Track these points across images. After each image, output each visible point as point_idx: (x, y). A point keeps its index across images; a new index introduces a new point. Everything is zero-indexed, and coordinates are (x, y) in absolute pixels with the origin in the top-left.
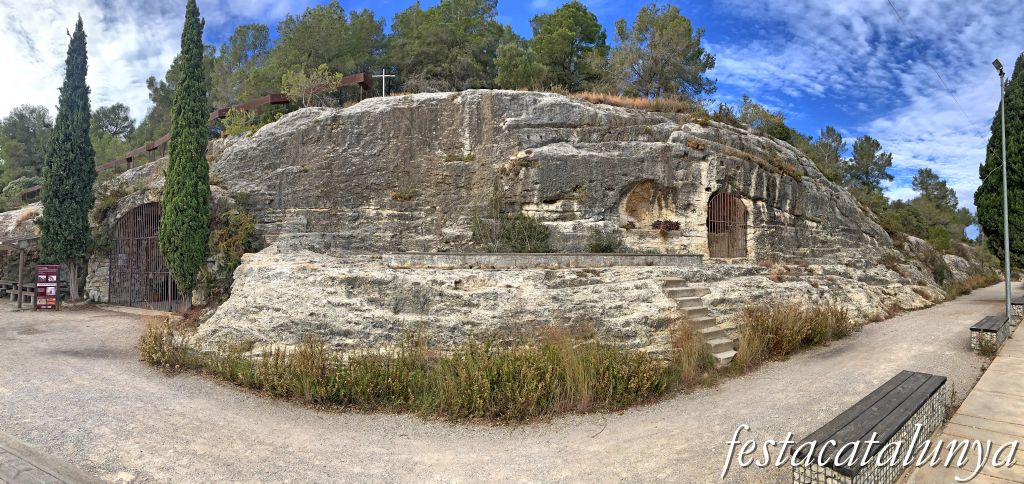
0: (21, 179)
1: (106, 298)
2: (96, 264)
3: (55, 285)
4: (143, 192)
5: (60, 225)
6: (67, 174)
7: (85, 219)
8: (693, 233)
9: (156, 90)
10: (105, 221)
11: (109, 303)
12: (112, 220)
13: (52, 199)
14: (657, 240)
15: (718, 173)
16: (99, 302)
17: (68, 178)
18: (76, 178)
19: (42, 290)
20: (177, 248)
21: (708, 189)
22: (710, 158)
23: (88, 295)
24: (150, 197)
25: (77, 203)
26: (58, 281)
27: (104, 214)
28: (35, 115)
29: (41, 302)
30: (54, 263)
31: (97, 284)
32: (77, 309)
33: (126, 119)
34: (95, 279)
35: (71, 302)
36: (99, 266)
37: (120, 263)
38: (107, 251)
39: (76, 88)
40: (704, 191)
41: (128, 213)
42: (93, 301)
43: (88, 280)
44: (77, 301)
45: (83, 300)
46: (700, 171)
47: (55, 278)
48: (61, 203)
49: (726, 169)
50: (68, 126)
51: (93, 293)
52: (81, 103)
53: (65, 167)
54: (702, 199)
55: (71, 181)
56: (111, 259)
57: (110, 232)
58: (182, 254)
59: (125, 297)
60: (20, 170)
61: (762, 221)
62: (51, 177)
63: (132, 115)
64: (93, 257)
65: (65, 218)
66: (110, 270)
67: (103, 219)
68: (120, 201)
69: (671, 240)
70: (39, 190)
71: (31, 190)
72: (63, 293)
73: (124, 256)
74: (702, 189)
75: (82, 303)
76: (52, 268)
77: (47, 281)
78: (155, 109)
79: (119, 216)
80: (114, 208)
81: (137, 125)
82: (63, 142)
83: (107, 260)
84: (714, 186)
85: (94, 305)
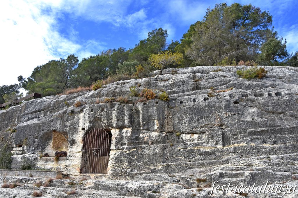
8: (73, 158)
14: (53, 163)
15: (89, 117)
21: (83, 129)
22: (84, 110)
40: (81, 130)
46: (79, 119)
49: (95, 113)
54: (79, 136)
61: (124, 144)
69: (60, 162)
74: (80, 129)
84: (87, 126)
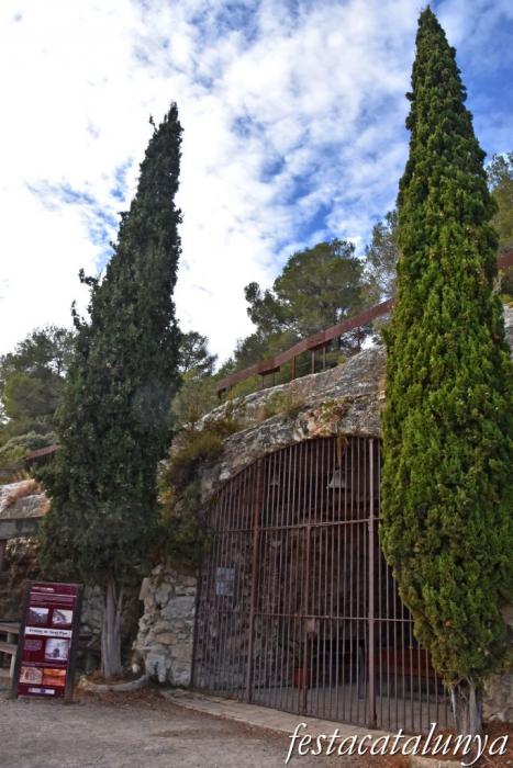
0: (29, 435)
1: (185, 677)
2: (166, 588)
3: (69, 633)
4: (293, 414)
5: (93, 486)
6: (121, 372)
7: (150, 477)
9: (258, 304)
10: (191, 487)
11: (191, 687)
12: (208, 485)
13: (80, 425)
16: (168, 685)
17: (120, 379)
18: (138, 380)
19: (37, 646)
20: (445, 540)
23: (141, 663)
24: (311, 426)
25: (136, 435)
26: (76, 625)
27: (189, 471)
28: (63, 339)
29: (31, 676)
30: (70, 578)
31: (165, 639)
32: (114, 701)
33: (202, 354)
34: (160, 625)
35: (101, 680)
36: (172, 595)
37: (220, 589)
38: (192, 556)
39: (152, 210)
41: (247, 468)
42: (154, 680)
43: (142, 627)
44: (116, 678)
45: (129, 676)
47: (68, 615)
48: (100, 434)
50: (133, 273)
51: (155, 661)
52: (162, 233)
53: (118, 354)
55: (127, 386)
56: (200, 580)
57: (202, 513)
58: (459, 561)
59: (228, 675)
60: (29, 422)
62: (84, 375)
63: (211, 350)
64: (157, 571)
65: (105, 468)
66: (197, 604)
67: (185, 484)
68: (228, 442)
70: (53, 453)
71: (41, 452)
72: (84, 654)
73: (229, 574)
75: (128, 686)
76: (65, 591)
77: (48, 624)
78: (250, 341)
79: (225, 475)
80: (213, 456)
81: (218, 366)
82: (119, 305)
83: (192, 581)
85: (154, 691)
